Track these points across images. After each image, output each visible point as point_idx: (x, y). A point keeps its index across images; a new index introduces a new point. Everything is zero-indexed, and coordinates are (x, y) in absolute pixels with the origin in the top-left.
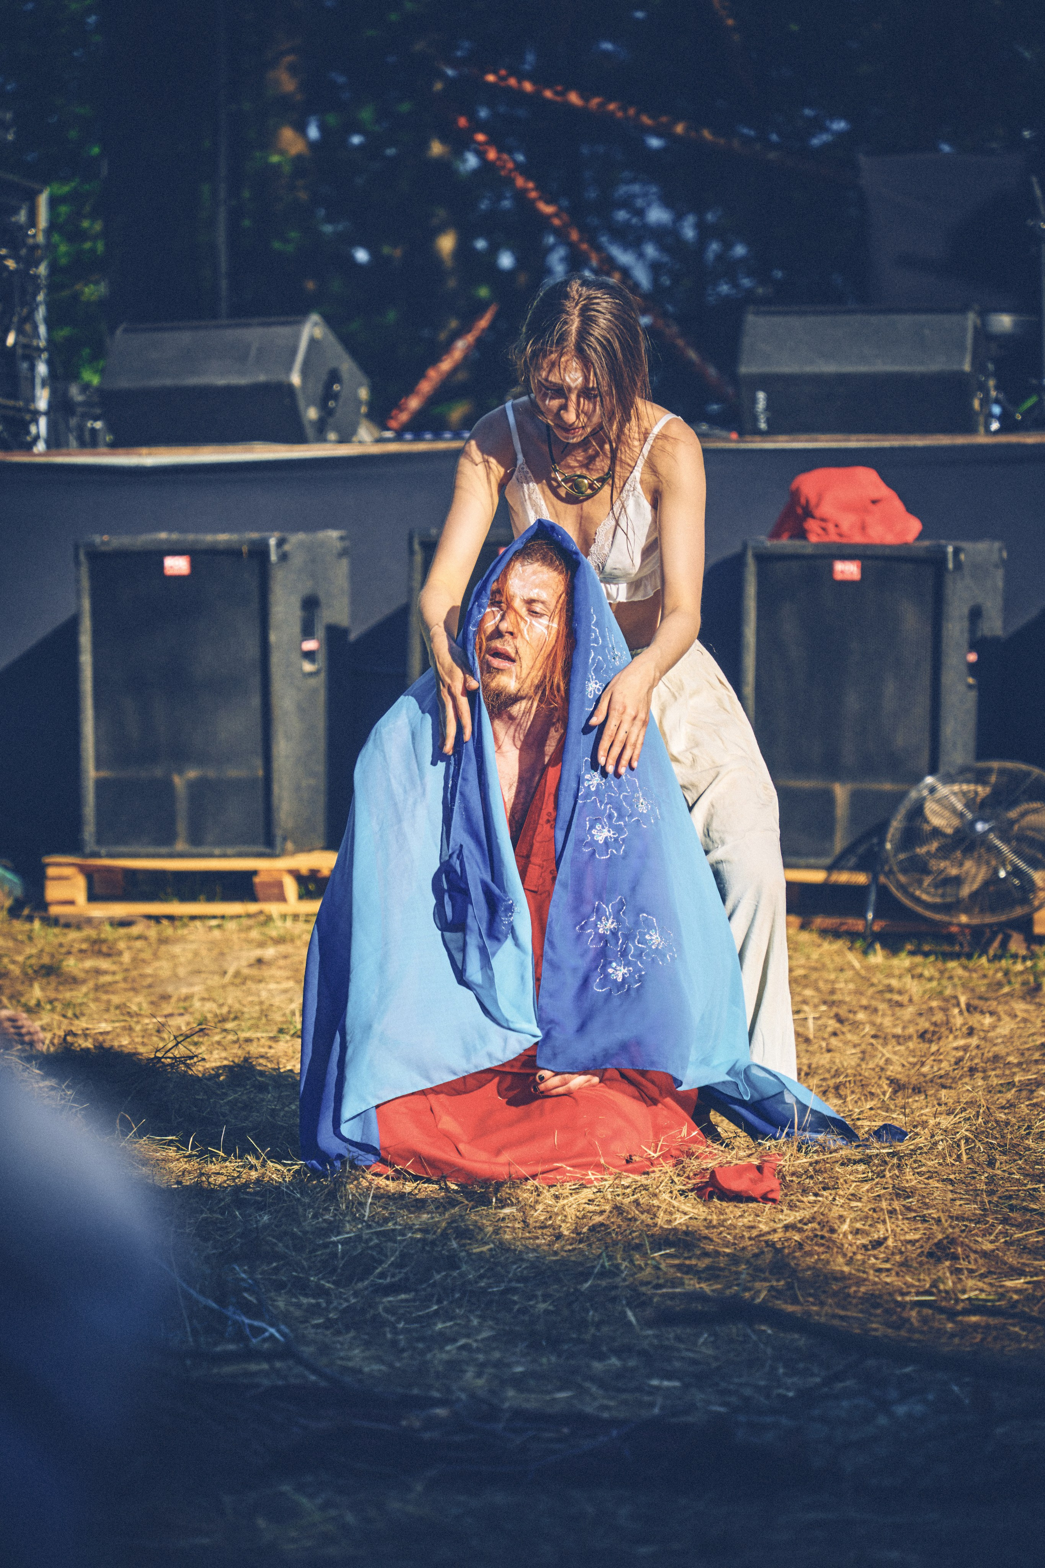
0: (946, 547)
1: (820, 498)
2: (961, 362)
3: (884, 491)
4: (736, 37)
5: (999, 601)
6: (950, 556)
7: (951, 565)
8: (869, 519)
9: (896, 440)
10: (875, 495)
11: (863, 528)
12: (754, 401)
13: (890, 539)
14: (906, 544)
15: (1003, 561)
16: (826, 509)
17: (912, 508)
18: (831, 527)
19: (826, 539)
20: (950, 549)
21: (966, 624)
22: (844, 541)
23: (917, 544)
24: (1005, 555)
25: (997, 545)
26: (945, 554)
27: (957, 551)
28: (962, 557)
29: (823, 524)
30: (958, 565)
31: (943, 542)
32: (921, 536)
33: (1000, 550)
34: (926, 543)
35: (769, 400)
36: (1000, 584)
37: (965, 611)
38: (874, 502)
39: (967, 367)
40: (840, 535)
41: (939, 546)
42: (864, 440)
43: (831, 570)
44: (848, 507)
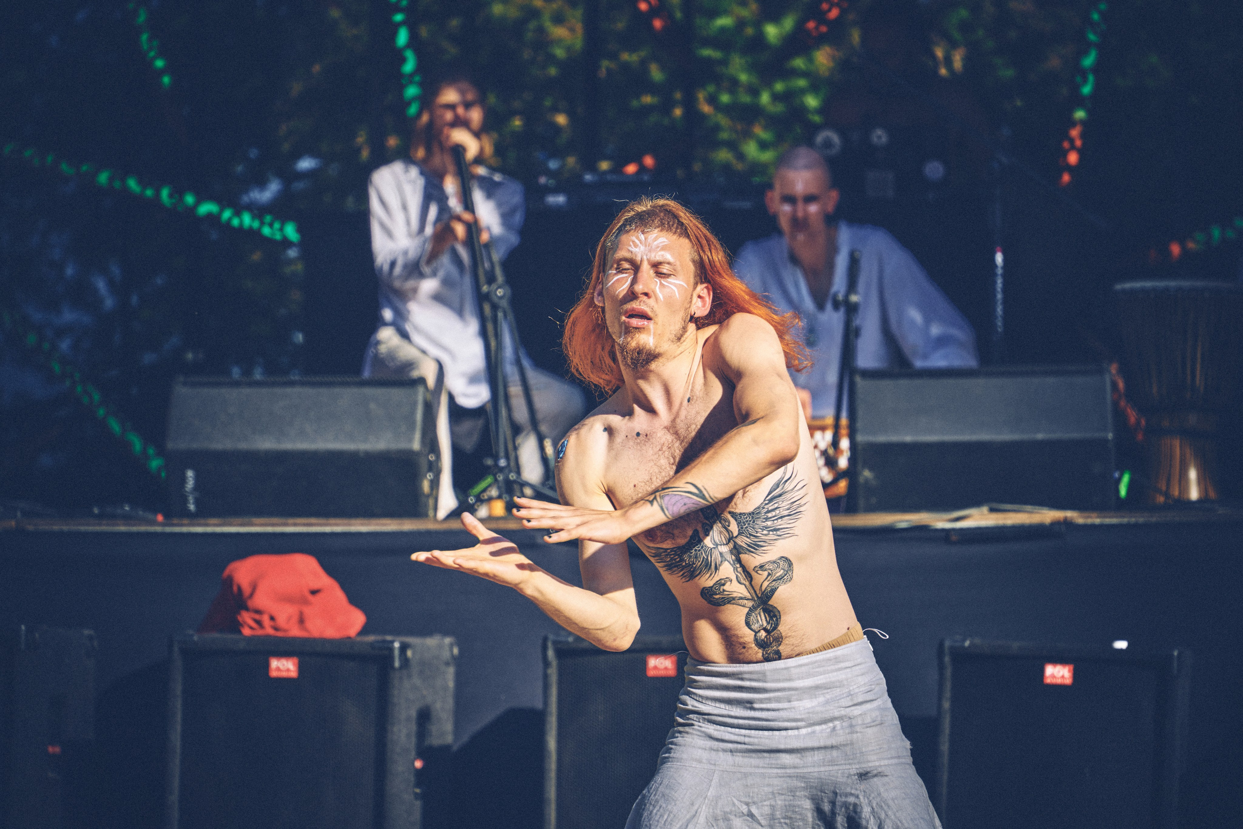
0: (392, 642)
1: (254, 588)
2: (411, 440)
3: (324, 580)
5: (450, 703)
6: (397, 653)
7: (397, 664)
8: (307, 611)
9: (338, 525)
10: (315, 585)
11: (301, 621)
12: (184, 480)
13: (330, 633)
14: (350, 638)
15: (453, 657)
16: (261, 600)
17: (354, 600)
18: (266, 619)
19: (259, 632)
20: (397, 645)
21: (414, 727)
22: (279, 634)
23: (359, 639)
24: (456, 651)
25: (448, 640)
26: (391, 649)
27: (404, 648)
28: (409, 653)
29: (257, 617)
30: (405, 662)
31: (389, 638)
32: (364, 631)
33: (451, 646)
34: (371, 638)
35: (197, 478)
36: (451, 684)
37: (413, 713)
38: (314, 592)
39: (417, 446)
40: (276, 629)
41: (385, 641)
43: (267, 666)
44: (284, 599)
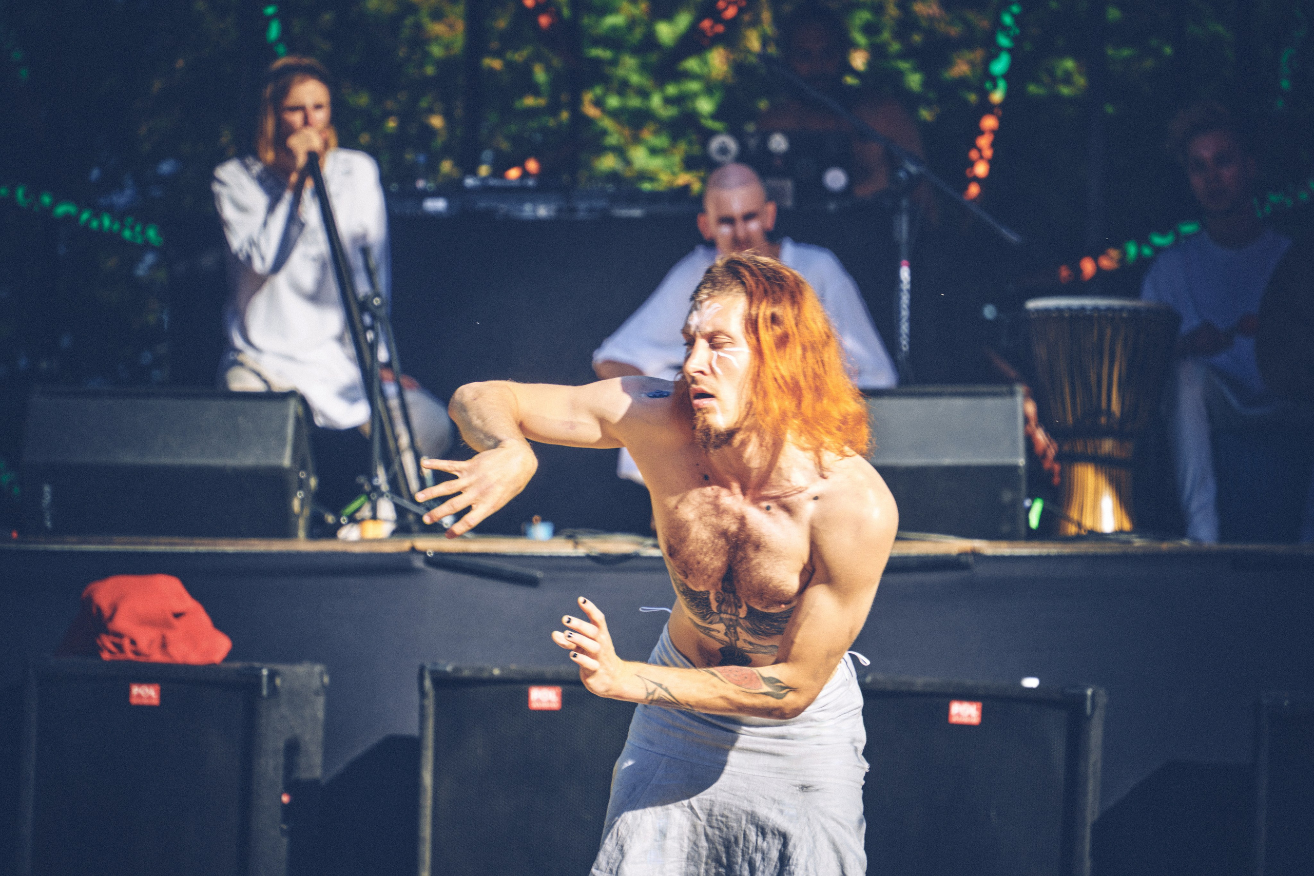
0: (260, 669)
1: (114, 609)
2: (280, 456)
3: (188, 603)
4: (24, 73)
5: (320, 734)
6: (265, 680)
7: (265, 692)
8: (171, 635)
9: (202, 545)
10: (179, 608)
11: (164, 645)
12: (41, 495)
13: (195, 658)
14: (215, 664)
15: (323, 685)
16: (122, 623)
17: (219, 624)
18: (126, 643)
19: (120, 657)
20: (265, 672)
21: (281, 760)
22: (142, 659)
23: (226, 665)
24: (326, 679)
25: (318, 668)
26: (259, 677)
27: (272, 675)
28: (278, 681)
29: (117, 640)
30: (274, 690)
31: (257, 665)
32: (230, 657)
33: (321, 675)
34: (237, 665)
35: (54, 494)
36: (321, 715)
37: (281, 745)
38: (178, 615)
39: (287, 462)
40: (137, 653)
41: (253, 668)
42: (166, 544)
43: (128, 692)
44: (148, 622)
